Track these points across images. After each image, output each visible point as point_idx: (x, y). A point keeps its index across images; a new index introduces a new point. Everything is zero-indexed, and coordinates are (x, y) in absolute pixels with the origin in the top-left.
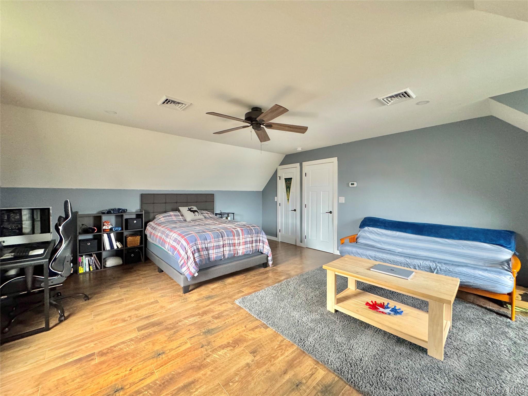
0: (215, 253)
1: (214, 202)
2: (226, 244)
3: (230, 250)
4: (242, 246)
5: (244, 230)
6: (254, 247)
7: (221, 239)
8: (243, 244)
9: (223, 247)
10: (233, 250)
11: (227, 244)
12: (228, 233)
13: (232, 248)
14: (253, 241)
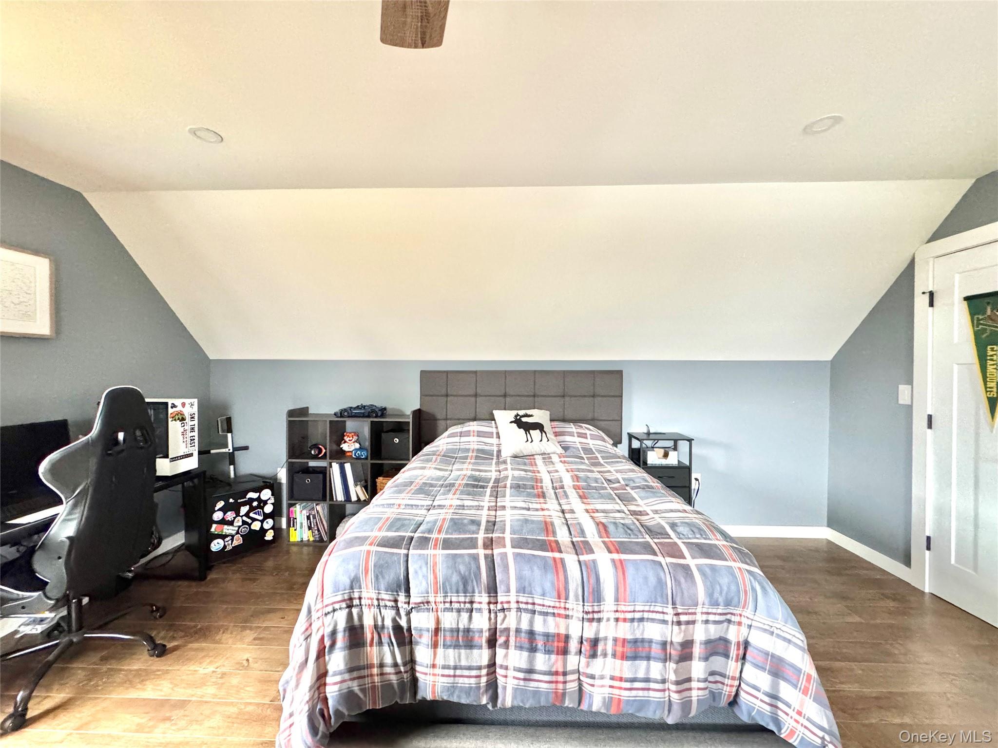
0: (444, 667)
1: (622, 397)
2: (507, 630)
3: (531, 671)
4: (609, 658)
5: (630, 571)
6: (694, 684)
7: (485, 598)
8: (619, 649)
9: (492, 643)
10: (550, 673)
11: (518, 631)
12: (527, 573)
13: (542, 661)
14: (687, 645)
